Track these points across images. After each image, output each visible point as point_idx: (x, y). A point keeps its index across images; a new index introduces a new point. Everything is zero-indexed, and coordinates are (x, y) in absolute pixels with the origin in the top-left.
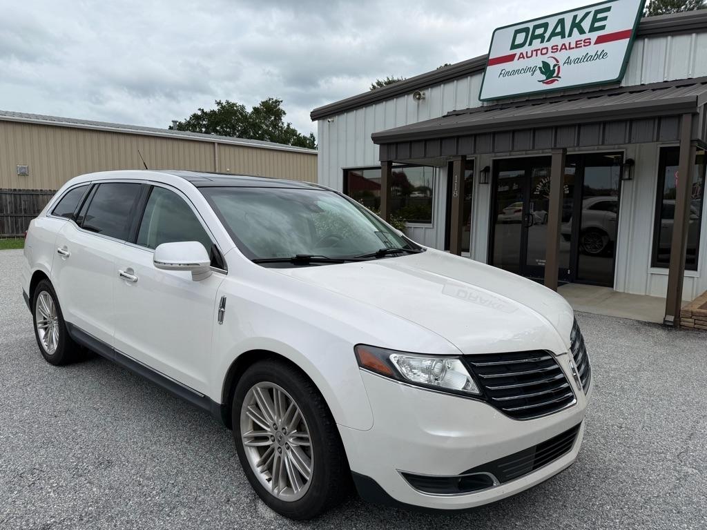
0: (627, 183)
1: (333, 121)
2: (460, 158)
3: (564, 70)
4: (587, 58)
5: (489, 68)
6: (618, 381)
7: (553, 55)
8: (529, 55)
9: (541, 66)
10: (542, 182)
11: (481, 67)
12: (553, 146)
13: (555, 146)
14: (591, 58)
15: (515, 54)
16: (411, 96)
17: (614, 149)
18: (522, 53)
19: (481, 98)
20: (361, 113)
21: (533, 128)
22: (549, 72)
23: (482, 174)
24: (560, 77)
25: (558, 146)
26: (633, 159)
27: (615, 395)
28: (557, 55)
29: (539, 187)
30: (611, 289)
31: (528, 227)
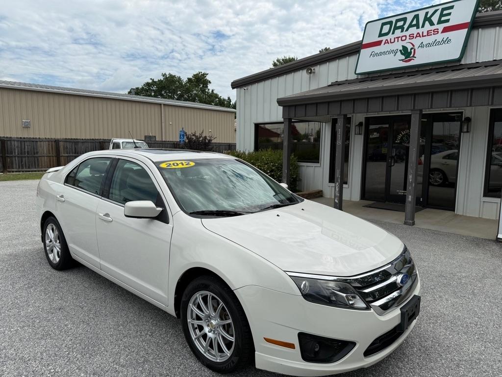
0: (466, 134)
1: (247, 89)
2: (343, 116)
3: (419, 52)
5: (362, 51)
7: (410, 41)
8: (392, 41)
9: (401, 48)
10: (402, 134)
11: (357, 50)
12: (412, 108)
13: (414, 108)
14: (439, 43)
15: (382, 40)
16: (305, 71)
18: (387, 40)
19: (357, 72)
20: (268, 83)
21: (398, 95)
22: (407, 53)
23: (357, 127)
24: (415, 57)
25: (416, 108)
26: (472, 117)
28: (413, 41)
29: (399, 137)
30: (453, 212)
31: (391, 166)
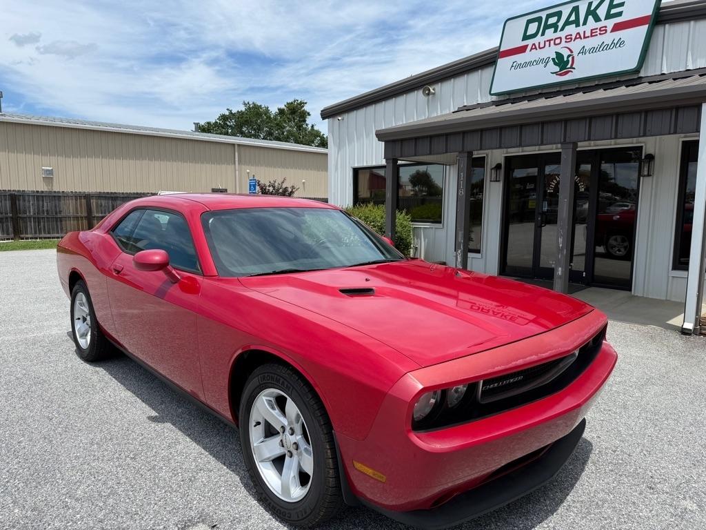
0: (647, 179)
1: (343, 119)
2: (466, 155)
3: (579, 60)
4: (603, 47)
5: (500, 61)
6: (622, 396)
7: (567, 45)
8: (542, 45)
9: (555, 56)
10: (556, 179)
11: (492, 60)
12: (562, 140)
13: (565, 140)
14: (608, 47)
15: (528, 45)
16: (421, 92)
17: (632, 143)
18: (534, 44)
19: (492, 93)
20: (370, 109)
21: (541, 122)
22: (562, 63)
23: (493, 171)
24: (574, 68)
25: (568, 140)
26: (653, 154)
27: (615, 413)
28: (571, 45)
29: (553, 184)
30: (629, 292)
31: (541, 227)
